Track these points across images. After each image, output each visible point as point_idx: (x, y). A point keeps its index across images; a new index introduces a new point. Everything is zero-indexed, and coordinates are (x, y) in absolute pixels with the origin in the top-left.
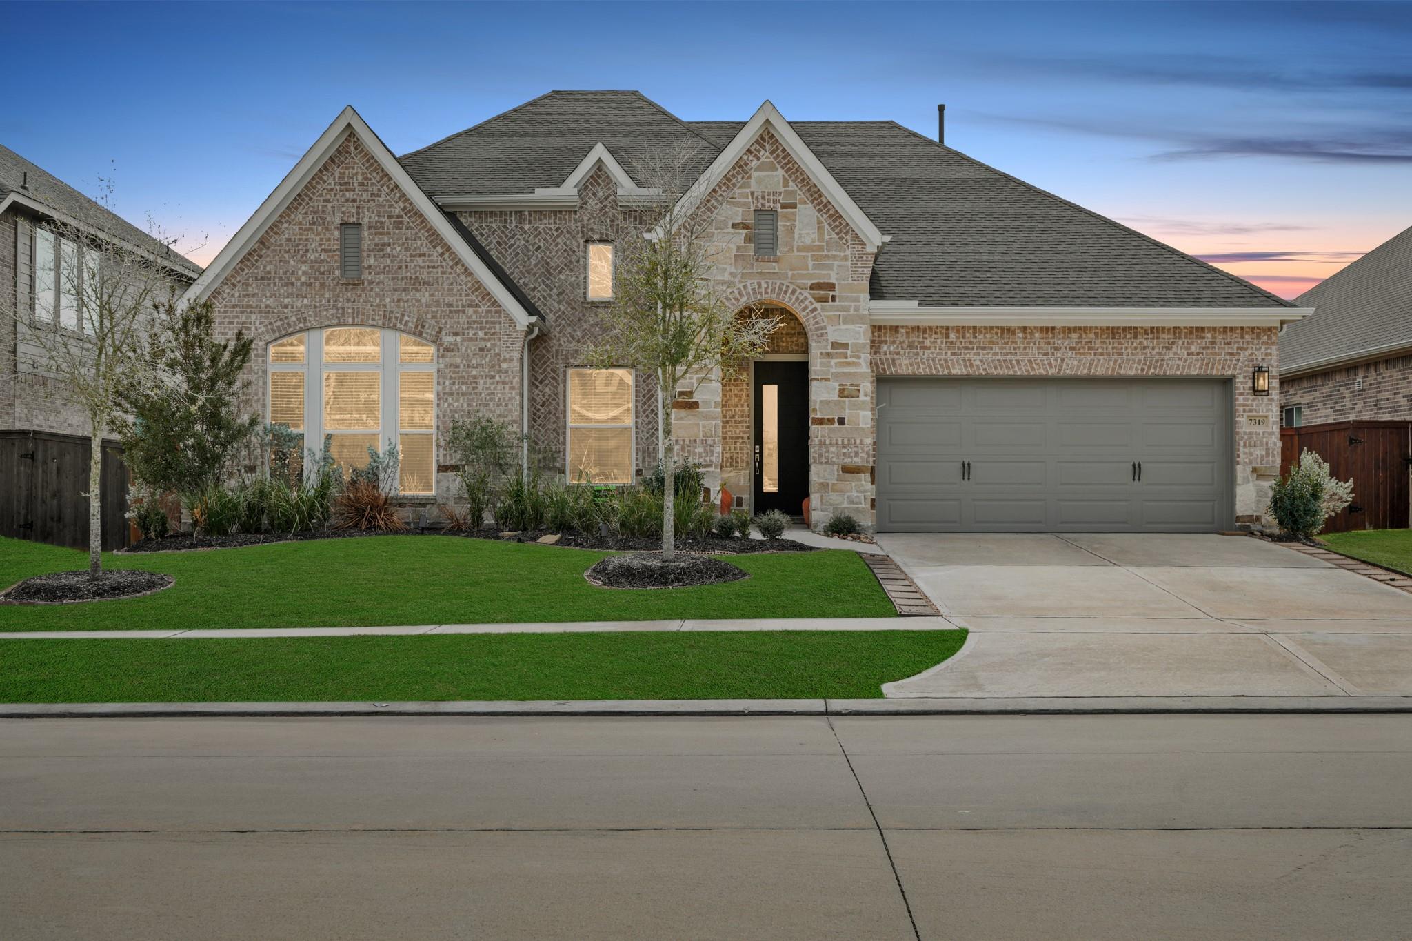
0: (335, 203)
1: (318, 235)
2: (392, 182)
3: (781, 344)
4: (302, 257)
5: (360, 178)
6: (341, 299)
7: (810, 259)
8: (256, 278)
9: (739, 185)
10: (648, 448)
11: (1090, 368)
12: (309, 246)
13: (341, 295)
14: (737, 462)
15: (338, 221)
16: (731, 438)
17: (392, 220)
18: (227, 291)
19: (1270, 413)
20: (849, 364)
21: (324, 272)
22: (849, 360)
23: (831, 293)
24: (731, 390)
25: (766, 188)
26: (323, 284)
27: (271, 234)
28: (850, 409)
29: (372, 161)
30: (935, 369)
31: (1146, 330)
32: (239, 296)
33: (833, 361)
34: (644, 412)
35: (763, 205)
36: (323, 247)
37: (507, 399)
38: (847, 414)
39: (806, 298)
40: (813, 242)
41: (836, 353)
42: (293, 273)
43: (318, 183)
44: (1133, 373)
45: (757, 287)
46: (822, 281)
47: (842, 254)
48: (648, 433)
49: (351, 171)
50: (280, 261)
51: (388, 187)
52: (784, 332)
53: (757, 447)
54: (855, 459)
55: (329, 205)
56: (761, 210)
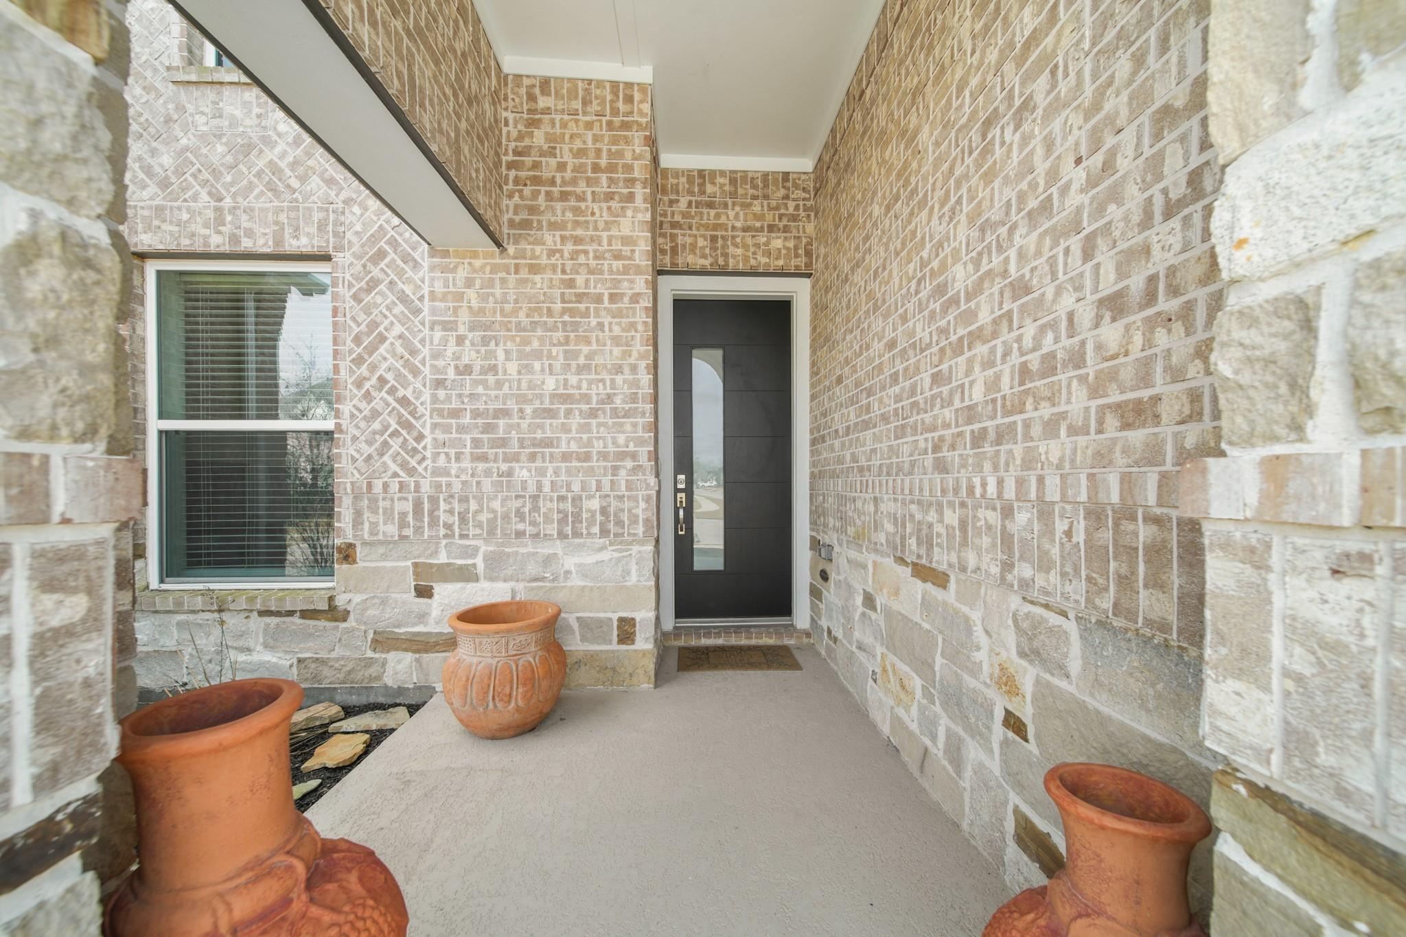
3: (731, 250)
10: (370, 485)
14: (619, 523)
16: (604, 456)
24: (601, 326)
34: (359, 384)
48: (370, 443)
52: (738, 225)
53: (682, 477)
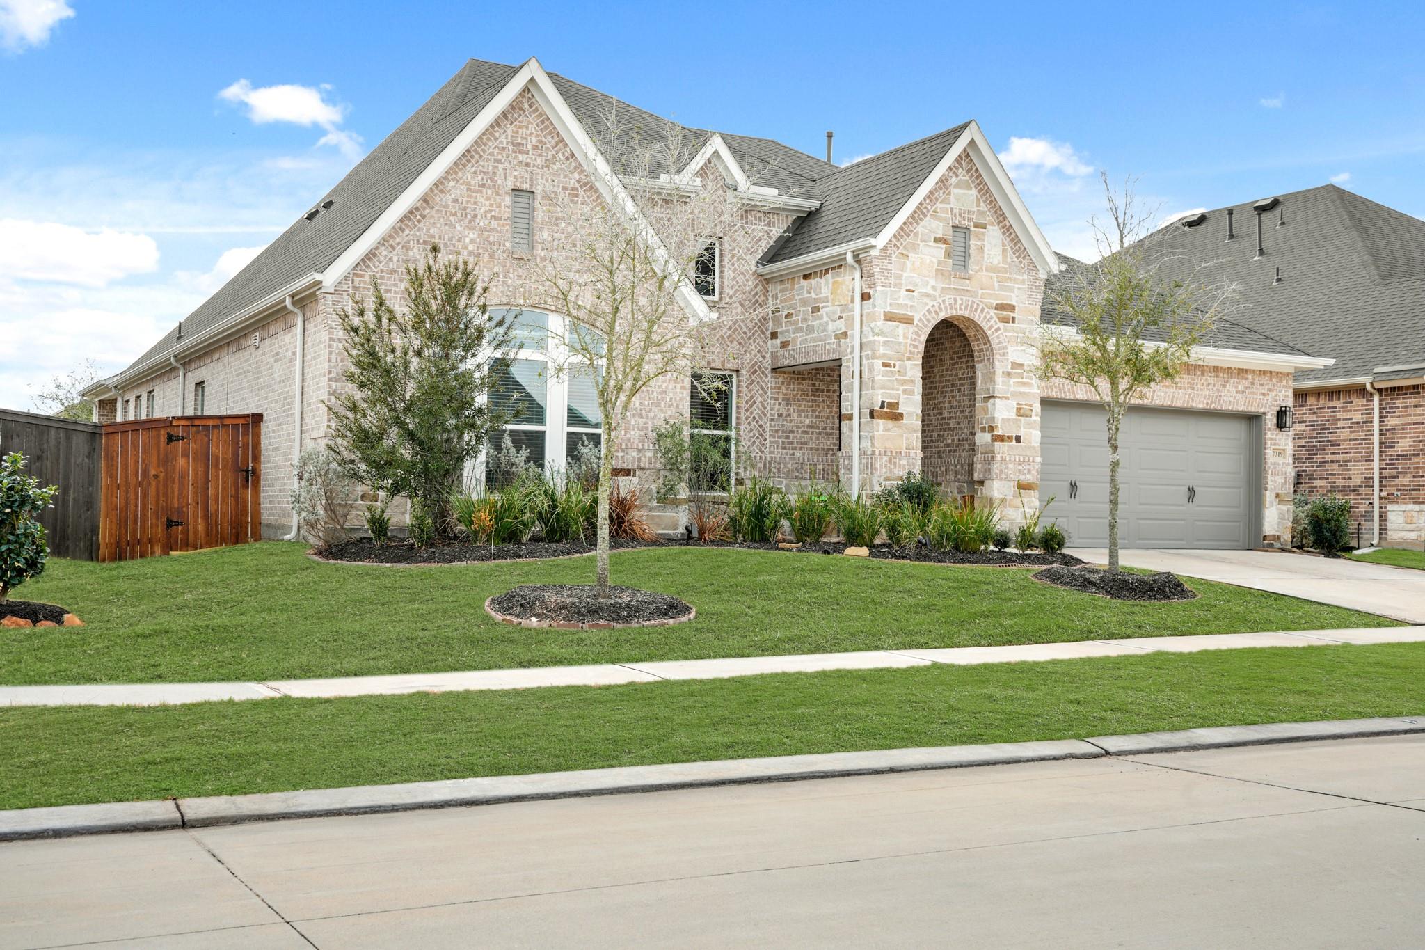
0: (507, 164)
1: (488, 199)
2: (568, 149)
4: (470, 222)
5: (534, 140)
6: (511, 276)
7: (996, 280)
8: (418, 241)
9: (940, 199)
11: (1172, 400)
12: (477, 210)
13: (511, 271)
15: (510, 186)
17: (567, 192)
18: (384, 253)
19: (1287, 447)
20: (1024, 384)
21: (494, 242)
22: (1024, 380)
23: (1012, 315)
25: (963, 205)
26: (491, 257)
27: (436, 191)
28: (1025, 428)
29: (547, 123)
30: (1065, 392)
31: (1210, 369)
32: (398, 261)
33: (1013, 380)
35: (960, 222)
36: (493, 213)
37: (678, 399)
38: (1022, 432)
39: (991, 318)
40: (999, 264)
41: (1015, 373)
42: (459, 240)
43: (489, 139)
44: (1200, 406)
45: (953, 302)
46: (1005, 302)
47: (1021, 278)
49: (524, 130)
50: (446, 224)
51: (563, 154)
54: (1028, 476)
55: (501, 166)
56: (957, 227)
